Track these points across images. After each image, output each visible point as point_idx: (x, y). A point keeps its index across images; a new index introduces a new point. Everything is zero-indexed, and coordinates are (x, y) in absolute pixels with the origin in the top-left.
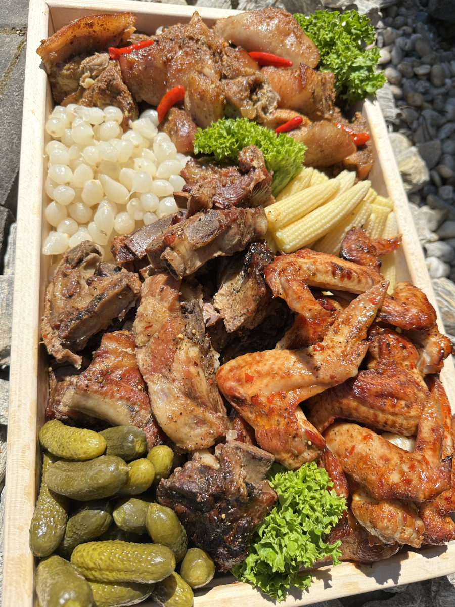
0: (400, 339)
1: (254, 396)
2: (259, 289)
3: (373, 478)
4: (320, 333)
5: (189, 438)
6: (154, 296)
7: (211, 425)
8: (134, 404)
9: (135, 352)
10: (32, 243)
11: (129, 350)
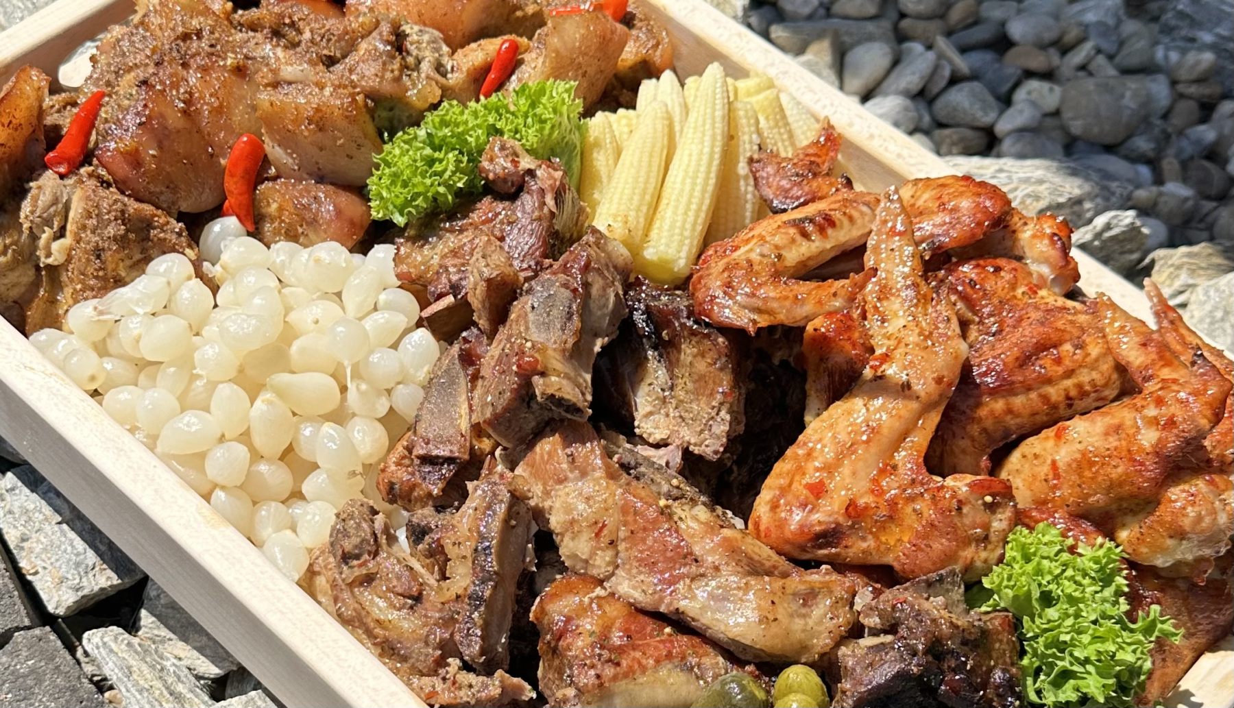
0: (981, 262)
1: (849, 505)
2: (715, 344)
3: (1120, 470)
4: (862, 341)
5: (812, 633)
6: (566, 479)
7: (828, 588)
8: (683, 658)
9: (609, 590)
10: (262, 573)
11: (599, 591)
